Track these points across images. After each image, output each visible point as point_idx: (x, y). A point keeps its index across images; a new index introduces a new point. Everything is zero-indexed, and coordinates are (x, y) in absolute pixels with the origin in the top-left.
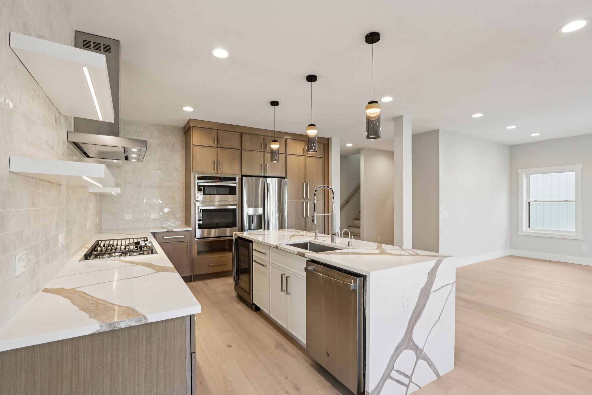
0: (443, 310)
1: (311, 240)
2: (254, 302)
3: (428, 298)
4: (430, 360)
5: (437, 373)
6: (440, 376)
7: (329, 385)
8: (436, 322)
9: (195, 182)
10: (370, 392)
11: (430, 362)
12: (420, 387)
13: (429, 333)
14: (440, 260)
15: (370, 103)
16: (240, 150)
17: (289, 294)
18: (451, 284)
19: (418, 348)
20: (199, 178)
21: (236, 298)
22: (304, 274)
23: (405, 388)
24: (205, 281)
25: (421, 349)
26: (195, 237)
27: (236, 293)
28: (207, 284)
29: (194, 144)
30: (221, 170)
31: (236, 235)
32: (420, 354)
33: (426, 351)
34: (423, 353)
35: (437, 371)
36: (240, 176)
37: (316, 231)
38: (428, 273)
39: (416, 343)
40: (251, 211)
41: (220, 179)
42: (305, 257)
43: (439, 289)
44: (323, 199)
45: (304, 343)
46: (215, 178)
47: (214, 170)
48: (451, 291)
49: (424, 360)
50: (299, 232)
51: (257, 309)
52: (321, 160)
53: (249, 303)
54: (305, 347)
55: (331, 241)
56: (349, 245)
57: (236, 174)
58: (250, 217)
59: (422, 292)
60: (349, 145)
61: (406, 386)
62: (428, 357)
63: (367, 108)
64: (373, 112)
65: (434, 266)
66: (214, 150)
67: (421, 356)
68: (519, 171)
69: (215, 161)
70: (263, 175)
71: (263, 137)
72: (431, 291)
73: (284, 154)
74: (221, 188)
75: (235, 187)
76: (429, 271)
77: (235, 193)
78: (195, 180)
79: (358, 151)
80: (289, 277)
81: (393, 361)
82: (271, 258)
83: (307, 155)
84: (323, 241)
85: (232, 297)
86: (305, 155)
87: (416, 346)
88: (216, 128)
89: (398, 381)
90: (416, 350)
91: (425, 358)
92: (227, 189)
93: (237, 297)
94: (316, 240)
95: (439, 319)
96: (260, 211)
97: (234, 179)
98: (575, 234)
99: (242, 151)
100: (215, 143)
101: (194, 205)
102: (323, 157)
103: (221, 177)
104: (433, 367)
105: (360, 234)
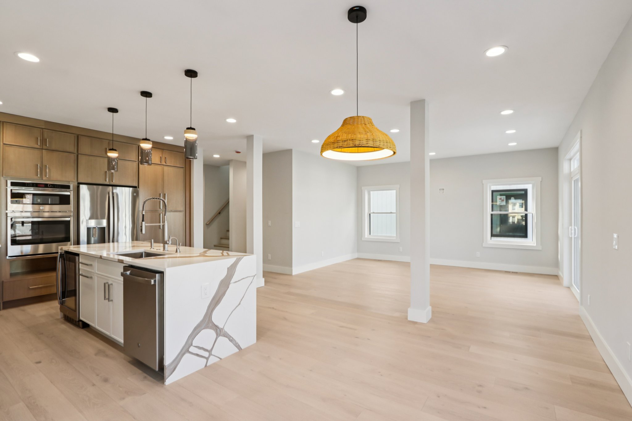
0: (243, 297)
1: (146, 249)
2: (81, 318)
3: (228, 287)
4: (231, 336)
5: (238, 347)
6: (241, 349)
7: (140, 372)
8: (237, 306)
9: (7, 189)
10: (167, 365)
11: (231, 338)
12: (221, 359)
13: (230, 316)
14: (240, 258)
15: (188, 129)
16: (77, 154)
17: (112, 301)
18: (252, 276)
19: (218, 327)
20: (13, 184)
21: (63, 320)
22: (122, 279)
23: (205, 360)
24: (22, 308)
25: (221, 329)
26: (7, 255)
27: (62, 314)
28: (24, 310)
29: (5, 143)
30: (47, 175)
31: (61, 249)
32: (219, 332)
33: (226, 329)
34: (224, 331)
35: (239, 345)
36: (76, 184)
37: (151, 240)
38: (228, 268)
39: (216, 323)
40: (93, 223)
41: (46, 186)
42: (123, 263)
43: (239, 281)
44: (184, 210)
45: (121, 342)
46: (38, 185)
47: (37, 176)
48: (252, 282)
49: (224, 336)
50: (142, 243)
51: (85, 326)
52: (182, 171)
53: (76, 321)
54: (123, 346)
55: (163, 250)
56: (177, 251)
57: (69, 182)
58: (89, 229)
59: (221, 283)
60: (216, 156)
61: (206, 359)
62: (228, 334)
63: (185, 132)
64: (191, 136)
65: (234, 263)
66: (37, 152)
67: (222, 334)
68: (363, 188)
69: (39, 165)
70: (108, 183)
71: (108, 141)
72: (231, 282)
73: (136, 161)
74: (50, 197)
75: (69, 196)
76: (228, 267)
77: (68, 203)
78: (7, 186)
79: (227, 163)
80: (112, 284)
81: (191, 339)
82: (96, 269)
83: (164, 164)
84: (157, 250)
85: (57, 319)
86: (162, 164)
87: (216, 326)
88: (40, 127)
89: (197, 355)
90: (216, 330)
91: (225, 335)
92: (58, 198)
93: (63, 318)
94: (152, 250)
95: (240, 304)
96: (104, 223)
97: (68, 187)
98: (395, 239)
99: (79, 155)
100: (39, 144)
101: (5, 217)
102: (184, 167)
103: (48, 184)
104: (234, 342)
105: (229, 245)
